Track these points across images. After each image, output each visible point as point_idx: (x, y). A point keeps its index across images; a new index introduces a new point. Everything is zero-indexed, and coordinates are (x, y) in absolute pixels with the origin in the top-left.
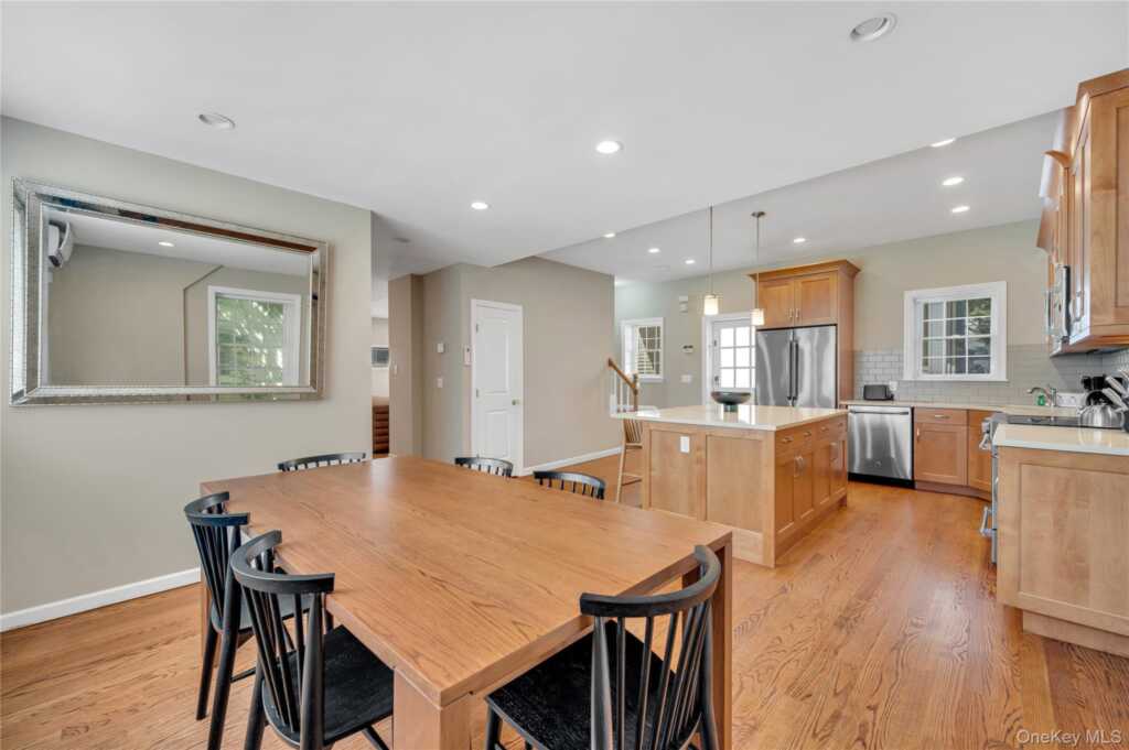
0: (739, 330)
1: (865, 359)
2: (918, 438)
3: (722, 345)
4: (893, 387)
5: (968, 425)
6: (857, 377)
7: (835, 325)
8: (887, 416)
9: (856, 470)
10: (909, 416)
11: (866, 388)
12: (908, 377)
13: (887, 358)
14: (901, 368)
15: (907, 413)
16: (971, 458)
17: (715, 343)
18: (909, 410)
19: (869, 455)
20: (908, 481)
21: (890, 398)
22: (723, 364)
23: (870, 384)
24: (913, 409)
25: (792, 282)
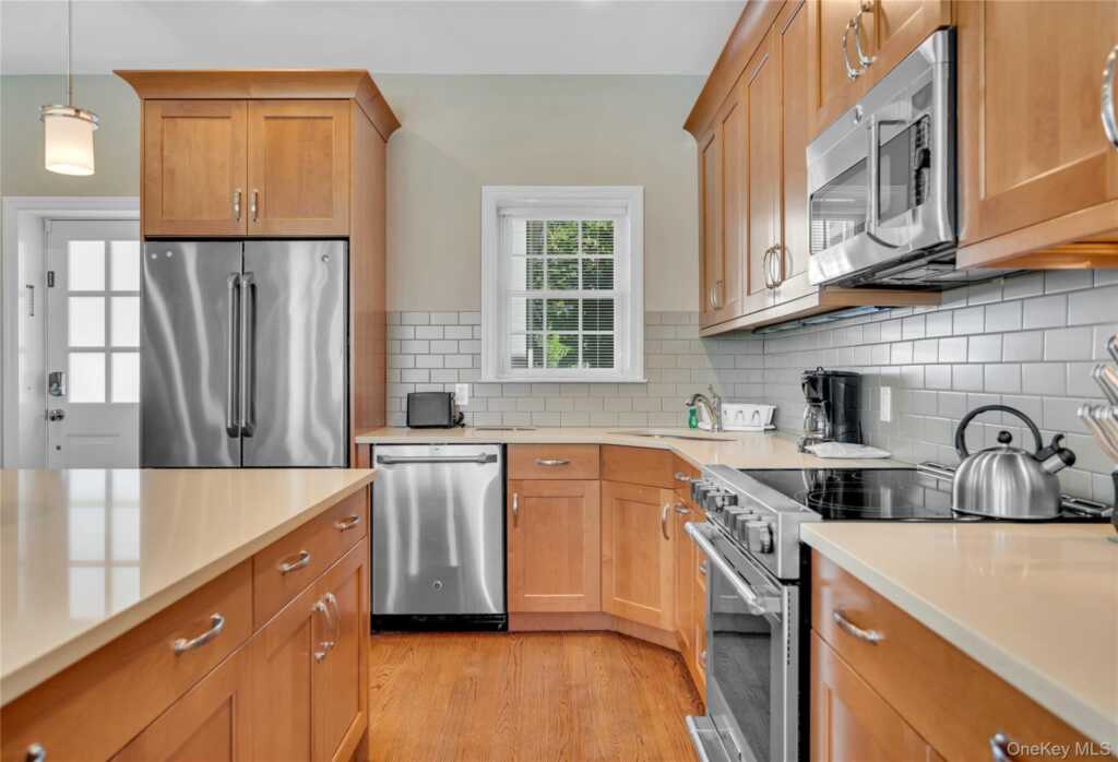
0: (117, 245)
1: (409, 332)
2: (516, 517)
3: (74, 286)
4: (463, 399)
5: (601, 478)
6: (393, 376)
7: (346, 239)
8: (447, 469)
9: (391, 607)
10: (496, 467)
11: (410, 398)
12: (488, 375)
13: (452, 332)
14: (476, 356)
15: (492, 459)
16: (606, 551)
17: (51, 279)
18: (496, 451)
19: (414, 568)
20: (493, 617)
21: (456, 422)
22: (75, 340)
23: (420, 389)
24: (505, 446)
25: (238, 113)
